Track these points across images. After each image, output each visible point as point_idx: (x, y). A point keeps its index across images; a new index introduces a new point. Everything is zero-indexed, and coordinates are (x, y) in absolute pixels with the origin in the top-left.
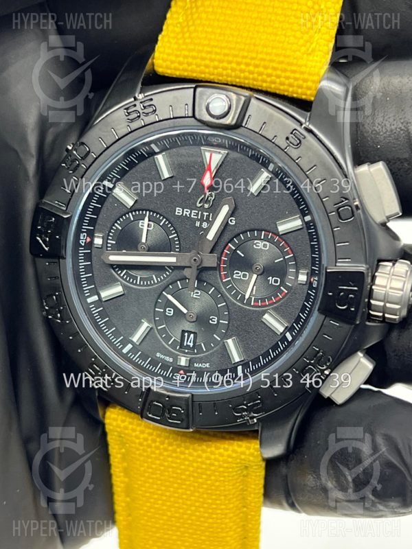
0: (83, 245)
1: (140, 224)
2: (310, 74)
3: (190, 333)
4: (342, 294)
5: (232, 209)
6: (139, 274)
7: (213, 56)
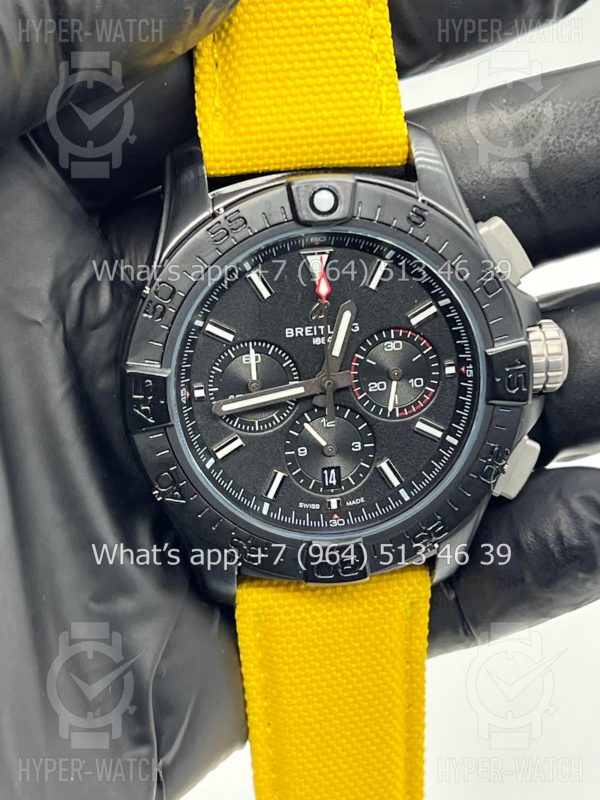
0: (185, 402)
1: (244, 360)
2: (393, 137)
3: (329, 469)
4: (510, 376)
5: (355, 314)
6: (257, 419)
7: (278, 143)
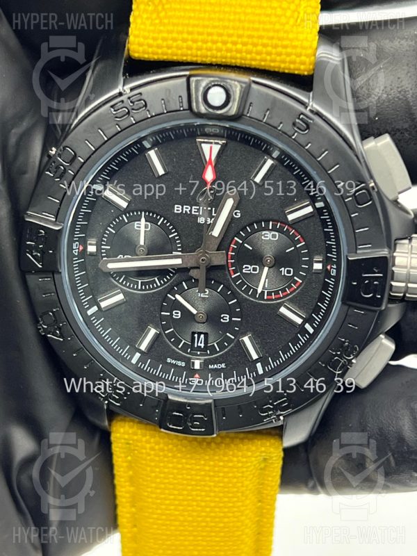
0: (76, 254)
1: (136, 225)
2: (303, 48)
4: (367, 282)
5: (237, 202)
6: (140, 280)
7: (196, 37)
